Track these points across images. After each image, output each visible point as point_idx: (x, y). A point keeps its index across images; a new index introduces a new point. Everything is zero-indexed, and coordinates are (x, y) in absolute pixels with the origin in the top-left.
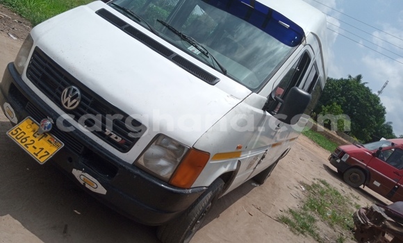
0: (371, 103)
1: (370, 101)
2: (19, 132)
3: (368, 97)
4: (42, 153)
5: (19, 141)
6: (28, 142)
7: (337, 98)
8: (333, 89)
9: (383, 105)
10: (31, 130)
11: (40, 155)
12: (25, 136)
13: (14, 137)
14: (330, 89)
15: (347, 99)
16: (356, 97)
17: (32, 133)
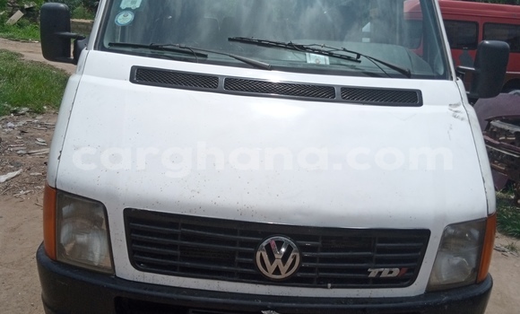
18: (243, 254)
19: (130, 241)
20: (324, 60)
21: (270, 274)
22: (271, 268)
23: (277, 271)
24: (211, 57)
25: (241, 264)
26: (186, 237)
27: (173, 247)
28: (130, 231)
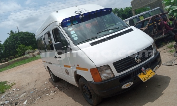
0: (28, 35)
1: (27, 35)
2: (143, 78)
3: (25, 34)
4: (152, 73)
5: (147, 79)
6: (148, 76)
7: (17, 43)
8: (12, 42)
9: (31, 33)
10: (143, 75)
11: (153, 74)
12: (145, 77)
13: (145, 80)
14: (11, 43)
15: (20, 40)
16: (22, 38)
17: (144, 75)
18: (133, 61)
19: (116, 68)
20: (112, 31)
21: (138, 62)
22: (138, 61)
23: (139, 61)
24: (97, 37)
25: (134, 63)
26: (124, 63)
27: (123, 66)
28: (115, 67)
